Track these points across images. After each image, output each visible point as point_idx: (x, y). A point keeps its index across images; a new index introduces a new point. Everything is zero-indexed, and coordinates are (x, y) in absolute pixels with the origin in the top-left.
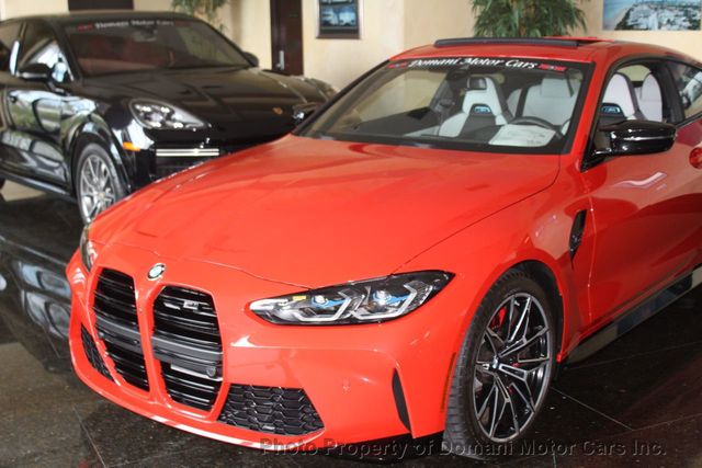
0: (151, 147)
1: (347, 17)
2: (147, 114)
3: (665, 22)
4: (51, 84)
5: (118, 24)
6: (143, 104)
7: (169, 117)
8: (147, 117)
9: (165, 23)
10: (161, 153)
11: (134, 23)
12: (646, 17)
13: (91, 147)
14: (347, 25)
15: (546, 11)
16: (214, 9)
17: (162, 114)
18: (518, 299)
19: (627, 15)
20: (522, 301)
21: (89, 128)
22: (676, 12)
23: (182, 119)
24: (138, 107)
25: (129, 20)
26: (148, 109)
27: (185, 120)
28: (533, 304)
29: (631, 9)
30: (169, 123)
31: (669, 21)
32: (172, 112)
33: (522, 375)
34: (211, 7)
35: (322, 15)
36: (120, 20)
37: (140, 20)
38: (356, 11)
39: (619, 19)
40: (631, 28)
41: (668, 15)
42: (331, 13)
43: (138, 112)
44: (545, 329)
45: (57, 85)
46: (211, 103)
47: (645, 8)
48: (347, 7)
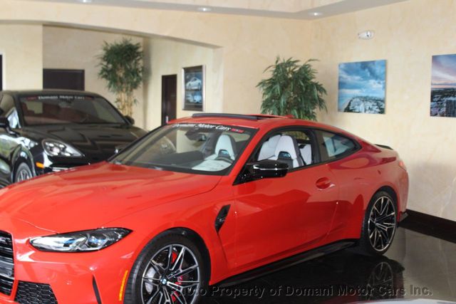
0: (51, 166)
1: (197, 98)
2: (51, 148)
3: (367, 108)
4: (8, 129)
5: (52, 98)
6: (50, 142)
7: (64, 150)
8: (51, 149)
9: (79, 98)
10: (56, 170)
11: (61, 97)
12: (359, 105)
13: (23, 165)
14: (198, 103)
15: (299, 100)
16: (131, 90)
17: (59, 148)
18: (176, 247)
19: (350, 104)
20: (179, 249)
21: (23, 154)
22: (373, 103)
23: (70, 151)
24: (47, 144)
25: (58, 95)
26: (52, 145)
27: (71, 152)
28: (186, 252)
29: (351, 101)
30: (62, 153)
31: (369, 108)
32: (65, 147)
33: (179, 288)
34: (129, 89)
35: (186, 97)
36: (53, 95)
37: (65, 95)
38: (201, 95)
39: (346, 106)
40: (351, 111)
41: (369, 104)
42: (190, 95)
43: (46, 146)
44: (195, 266)
45: (11, 129)
46: (89, 143)
47: (358, 100)
48: (198, 92)
